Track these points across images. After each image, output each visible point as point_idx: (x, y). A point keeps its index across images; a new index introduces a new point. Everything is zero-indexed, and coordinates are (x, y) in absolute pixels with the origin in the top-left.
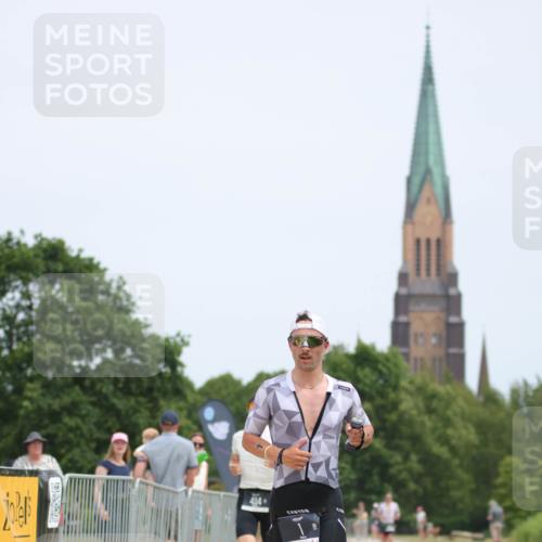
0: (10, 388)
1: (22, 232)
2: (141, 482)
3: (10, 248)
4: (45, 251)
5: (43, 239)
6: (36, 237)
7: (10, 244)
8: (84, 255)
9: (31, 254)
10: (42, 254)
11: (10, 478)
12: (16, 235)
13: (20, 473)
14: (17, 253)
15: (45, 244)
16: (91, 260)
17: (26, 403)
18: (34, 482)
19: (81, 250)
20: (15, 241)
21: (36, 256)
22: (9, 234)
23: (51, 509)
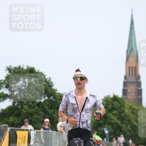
0: (20, 107)
1: (23, 65)
2: (55, 133)
3: (20, 69)
4: (29, 70)
5: (29, 67)
6: (27, 66)
7: (20, 68)
8: (40, 71)
9: (26, 71)
10: (29, 71)
11: (20, 131)
12: (22, 66)
13: (23, 130)
14: (22, 71)
15: (29, 69)
16: (42, 73)
17: (24, 110)
18: (27, 133)
19: (39, 70)
20: (21, 68)
21: (27, 72)
22: (20, 66)
23: (31, 140)
